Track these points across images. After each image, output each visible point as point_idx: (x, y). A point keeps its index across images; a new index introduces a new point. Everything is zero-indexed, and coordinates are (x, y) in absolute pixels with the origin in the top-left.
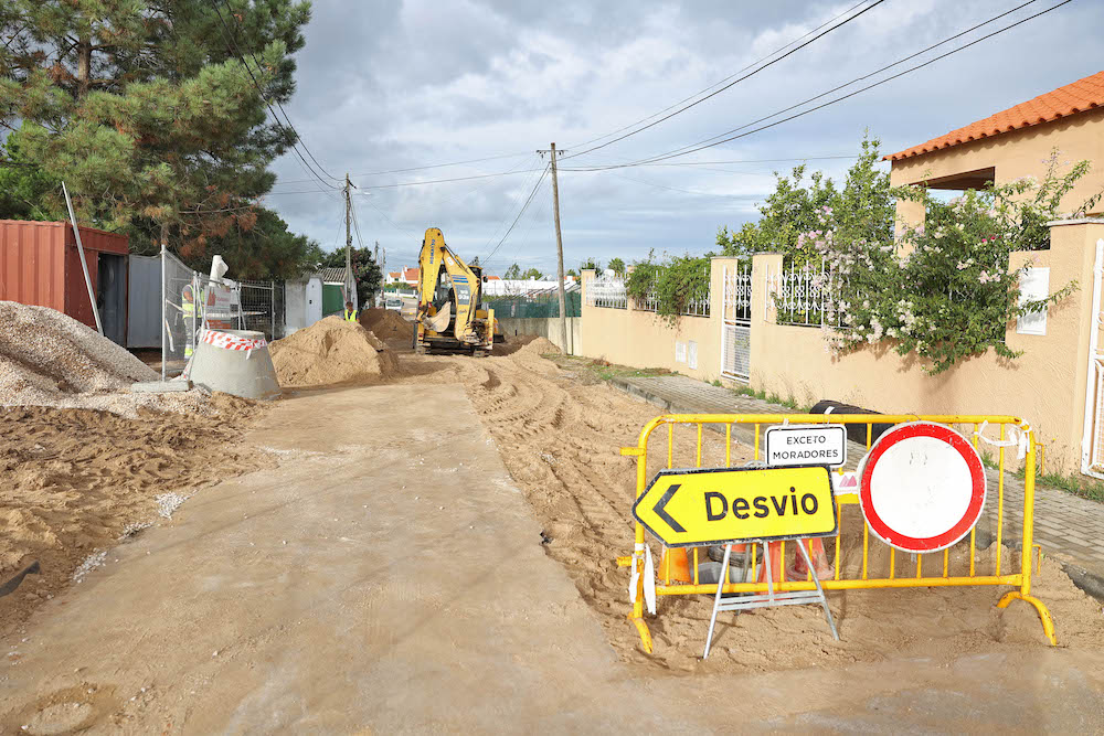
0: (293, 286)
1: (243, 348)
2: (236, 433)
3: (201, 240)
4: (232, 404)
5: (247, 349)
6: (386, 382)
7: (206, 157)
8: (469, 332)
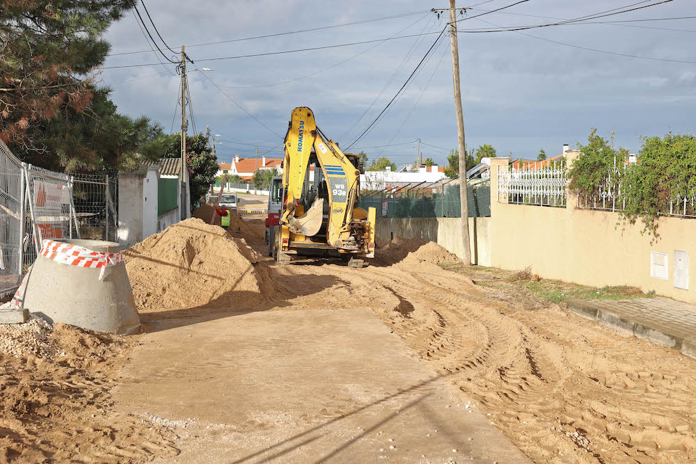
0: (128, 181)
1: (95, 264)
2: (98, 389)
3: (23, 123)
4: (82, 342)
5: (99, 265)
6: (267, 307)
7: (29, 23)
8: (346, 236)
